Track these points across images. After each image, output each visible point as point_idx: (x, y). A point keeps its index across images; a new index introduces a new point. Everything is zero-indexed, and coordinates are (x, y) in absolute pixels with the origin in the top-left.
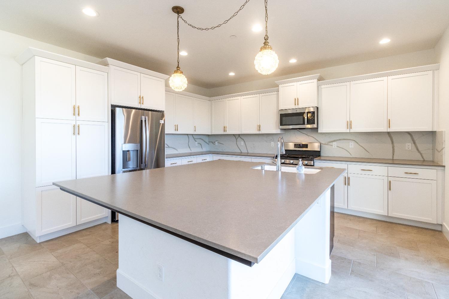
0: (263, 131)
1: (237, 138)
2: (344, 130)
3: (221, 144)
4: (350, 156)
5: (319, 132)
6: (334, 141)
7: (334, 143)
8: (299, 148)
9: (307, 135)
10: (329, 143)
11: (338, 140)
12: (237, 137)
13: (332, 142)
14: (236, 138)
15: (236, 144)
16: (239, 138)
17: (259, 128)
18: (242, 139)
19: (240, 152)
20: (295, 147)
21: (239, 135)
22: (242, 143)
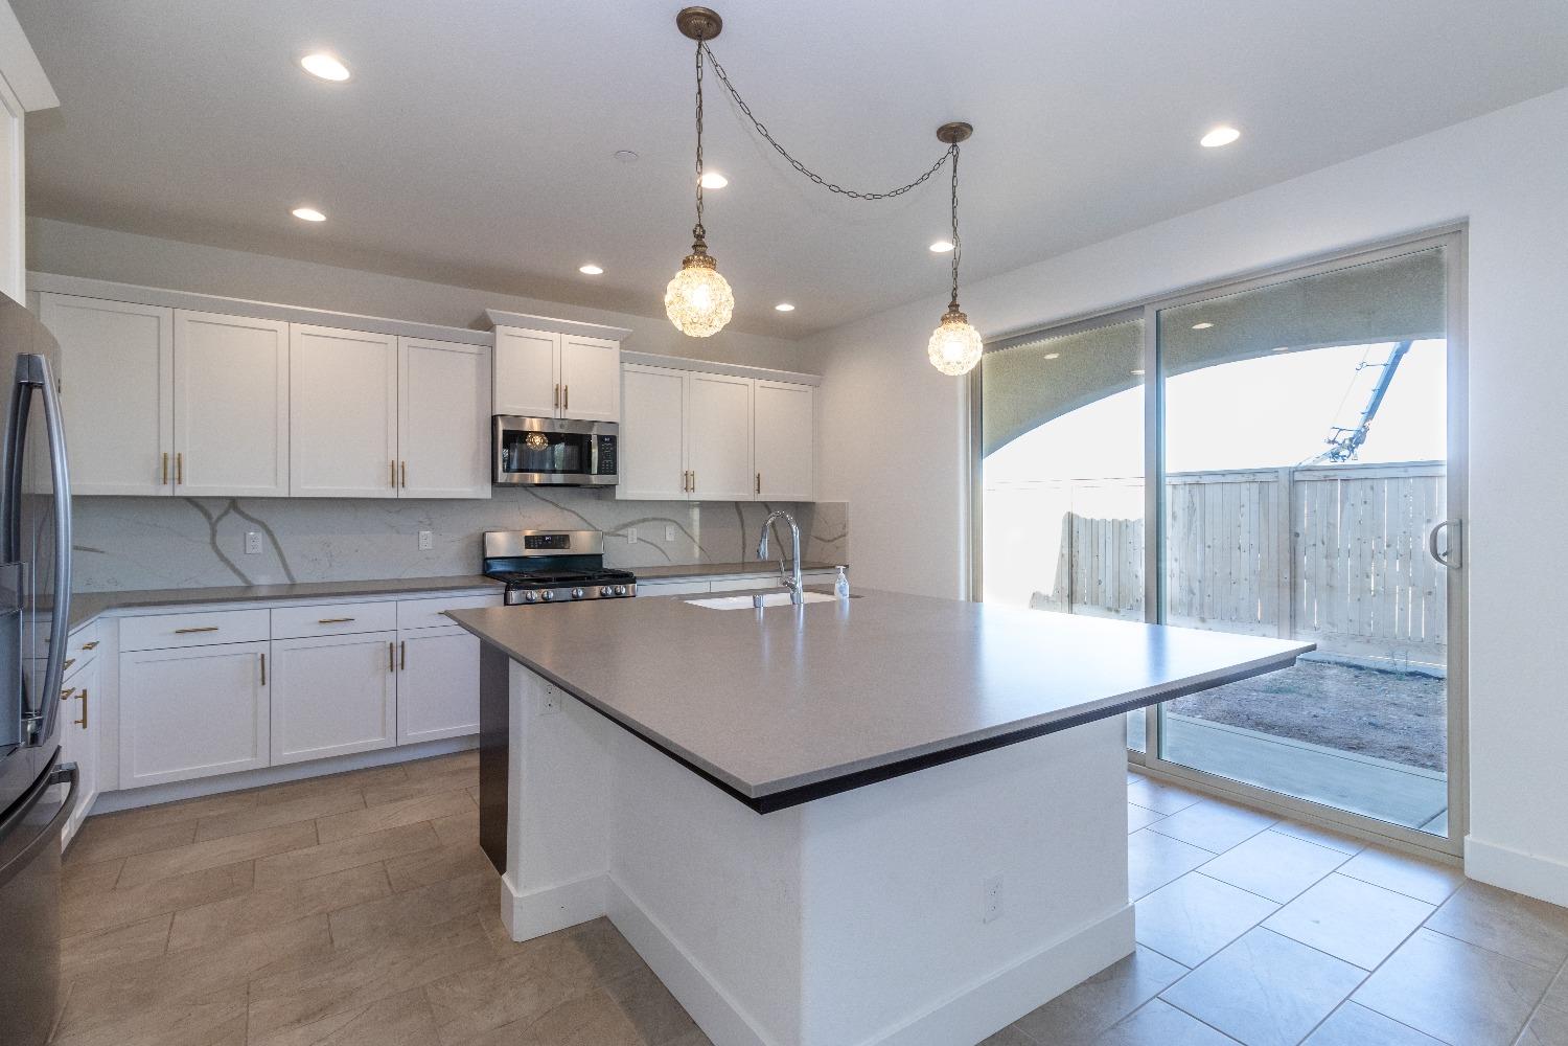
0: (415, 489)
1: (215, 517)
2: (676, 494)
3: (86, 549)
4: (667, 564)
5: (618, 497)
6: (632, 524)
7: (630, 530)
8: (540, 547)
9: (557, 506)
10: (618, 530)
11: (639, 521)
12: (215, 514)
13: (626, 526)
14: (208, 516)
15: (209, 548)
16: (233, 515)
17: (397, 474)
18: (252, 519)
19: (239, 583)
20: (528, 546)
21: (233, 503)
22: (256, 539)
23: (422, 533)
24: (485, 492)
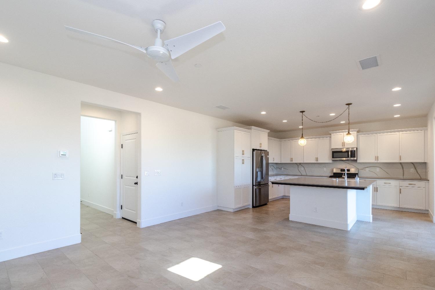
0: (319, 161)
2: (373, 161)
3: (286, 169)
4: (377, 176)
5: (357, 162)
6: (367, 168)
8: (344, 171)
9: (349, 164)
10: (363, 169)
11: (369, 167)
14: (297, 165)
15: (297, 169)
16: (300, 165)
17: (317, 159)
18: (302, 166)
19: (301, 174)
20: (341, 171)
21: (300, 163)
22: (303, 169)
23: (324, 168)
24: (331, 162)
